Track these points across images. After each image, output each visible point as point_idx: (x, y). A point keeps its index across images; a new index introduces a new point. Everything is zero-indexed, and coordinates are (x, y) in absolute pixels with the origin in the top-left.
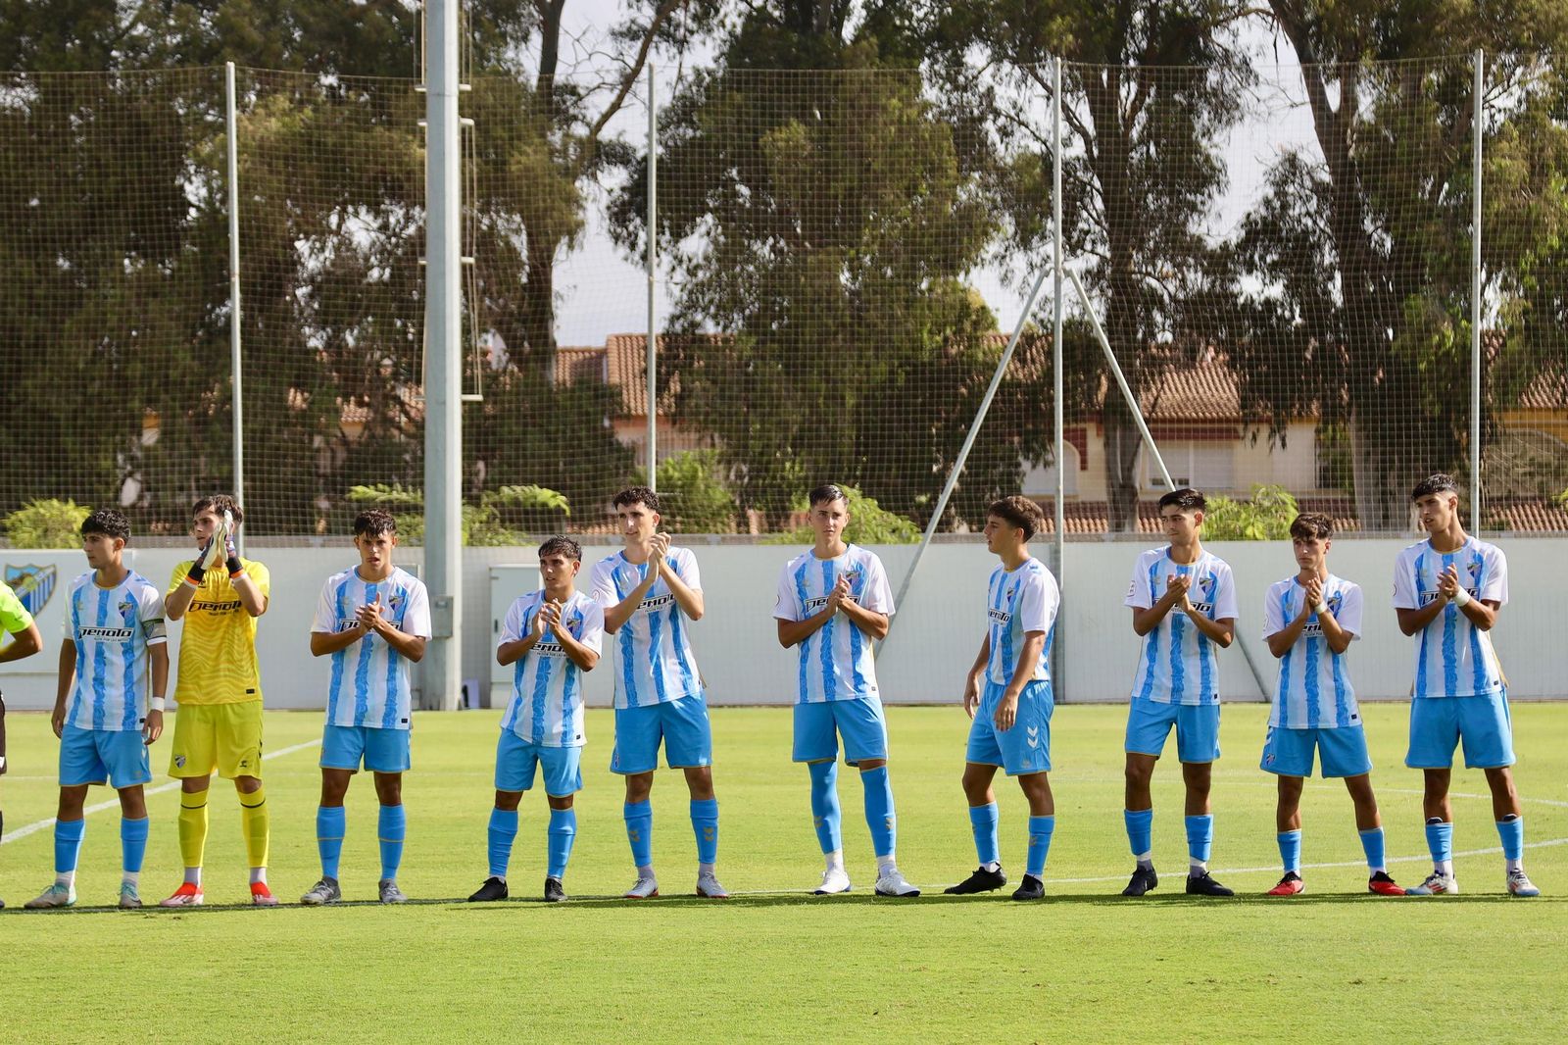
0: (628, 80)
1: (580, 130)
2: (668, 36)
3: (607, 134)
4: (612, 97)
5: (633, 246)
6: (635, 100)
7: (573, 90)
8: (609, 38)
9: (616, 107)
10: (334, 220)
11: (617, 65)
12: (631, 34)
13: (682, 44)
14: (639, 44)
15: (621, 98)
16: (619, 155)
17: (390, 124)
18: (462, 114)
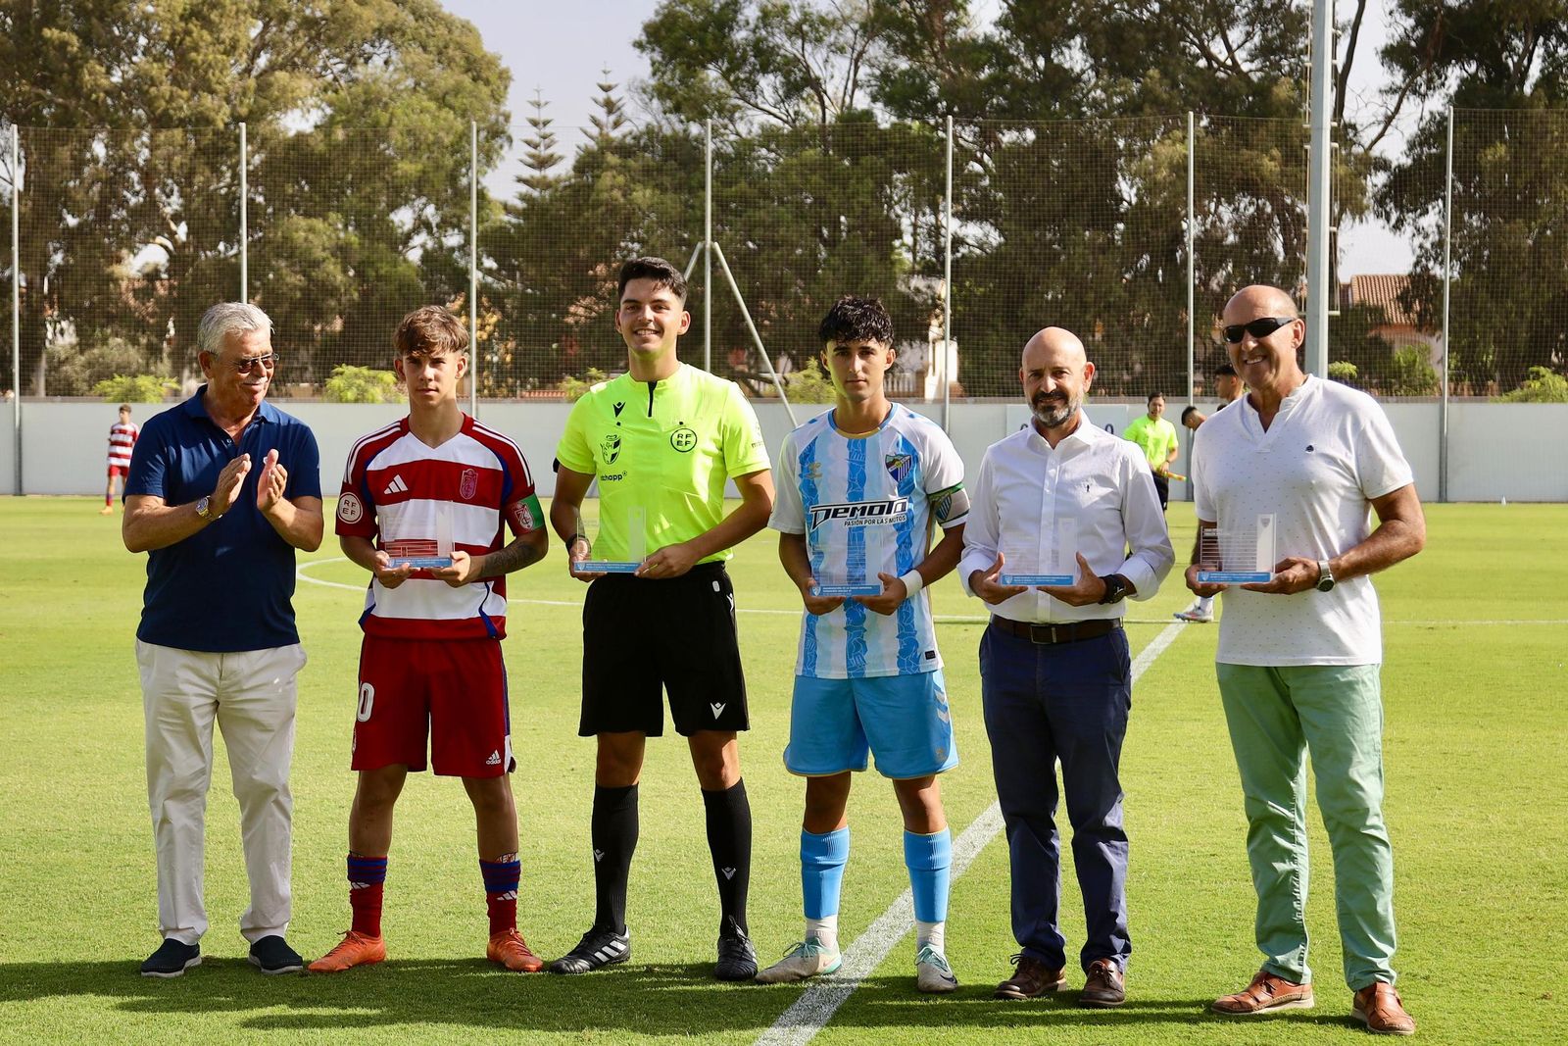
0: (1389, 120)
1: (1357, 150)
2: (1415, 92)
3: (1375, 152)
4: (1379, 129)
5: (1388, 220)
6: (1396, 131)
7: (1353, 127)
8: (1378, 94)
9: (1381, 135)
10: (1213, 206)
11: (1383, 110)
12: (1392, 91)
13: (1423, 96)
14: (1396, 97)
15: (1385, 129)
16: (1382, 165)
17: (1248, 146)
18: (1331, 141)
